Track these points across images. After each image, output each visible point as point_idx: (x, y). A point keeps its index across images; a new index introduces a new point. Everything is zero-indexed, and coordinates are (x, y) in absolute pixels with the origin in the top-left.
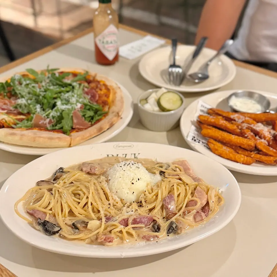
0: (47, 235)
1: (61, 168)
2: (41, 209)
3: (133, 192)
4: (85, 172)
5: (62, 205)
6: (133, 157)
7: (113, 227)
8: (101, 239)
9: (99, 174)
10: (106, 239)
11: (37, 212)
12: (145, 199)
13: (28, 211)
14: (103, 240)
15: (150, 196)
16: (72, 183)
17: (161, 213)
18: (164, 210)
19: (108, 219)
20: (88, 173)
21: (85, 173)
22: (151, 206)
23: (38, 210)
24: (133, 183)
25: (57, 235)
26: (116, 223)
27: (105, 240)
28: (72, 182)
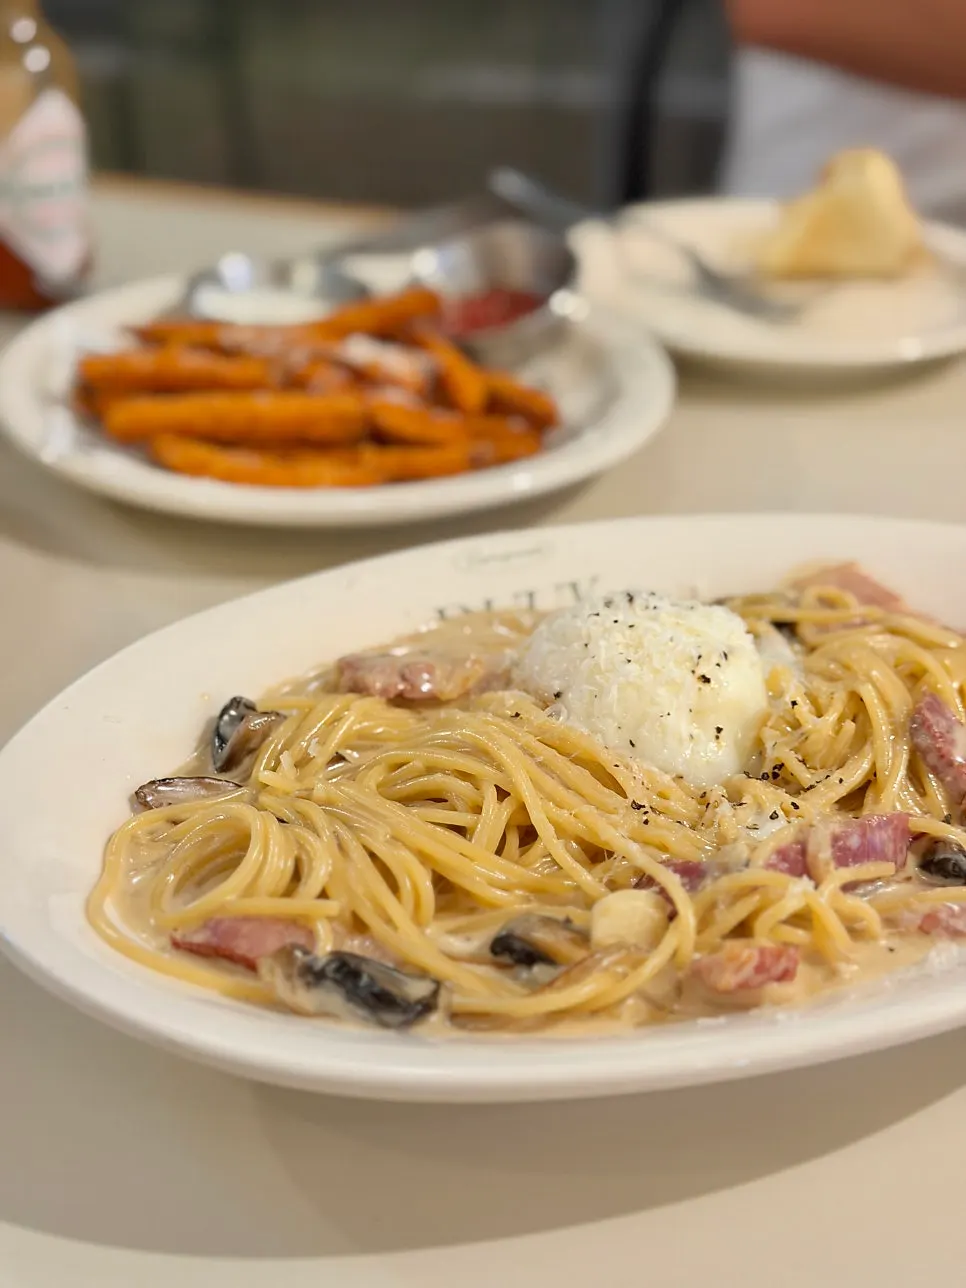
0: (385, 1025)
1: (239, 703)
2: (266, 904)
3: (719, 730)
4: (384, 692)
5: (373, 856)
6: (568, 597)
7: (754, 901)
8: (739, 969)
9: (454, 695)
10: (768, 961)
11: (246, 928)
12: (796, 750)
13: (178, 936)
14: (748, 971)
15: (822, 728)
16: (339, 758)
17: (918, 805)
18: (932, 782)
19: (691, 873)
20: (400, 701)
21: (384, 700)
22: (854, 776)
23: (247, 919)
24: (706, 680)
25: (435, 1018)
26: (756, 874)
27: (760, 969)
28: (340, 752)
